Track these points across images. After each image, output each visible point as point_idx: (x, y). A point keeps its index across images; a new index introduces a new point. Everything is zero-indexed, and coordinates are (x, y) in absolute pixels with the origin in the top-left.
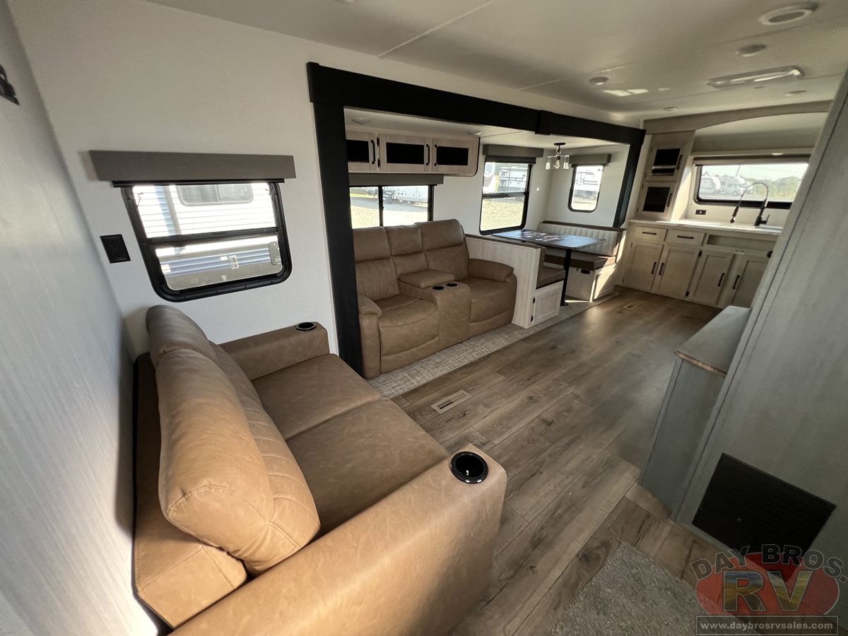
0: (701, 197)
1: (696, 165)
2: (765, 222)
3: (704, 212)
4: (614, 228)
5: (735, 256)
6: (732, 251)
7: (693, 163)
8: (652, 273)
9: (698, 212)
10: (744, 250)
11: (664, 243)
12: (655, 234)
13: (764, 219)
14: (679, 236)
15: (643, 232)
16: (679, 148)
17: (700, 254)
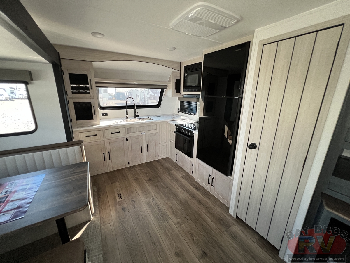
0: (102, 106)
1: (96, 87)
2: (138, 116)
3: (106, 114)
4: (70, 143)
5: (142, 136)
6: (140, 134)
8: (105, 160)
9: (103, 115)
10: (144, 132)
11: (104, 139)
12: (96, 135)
13: (137, 115)
14: (112, 133)
15: (86, 136)
16: (87, 74)
17: (127, 140)
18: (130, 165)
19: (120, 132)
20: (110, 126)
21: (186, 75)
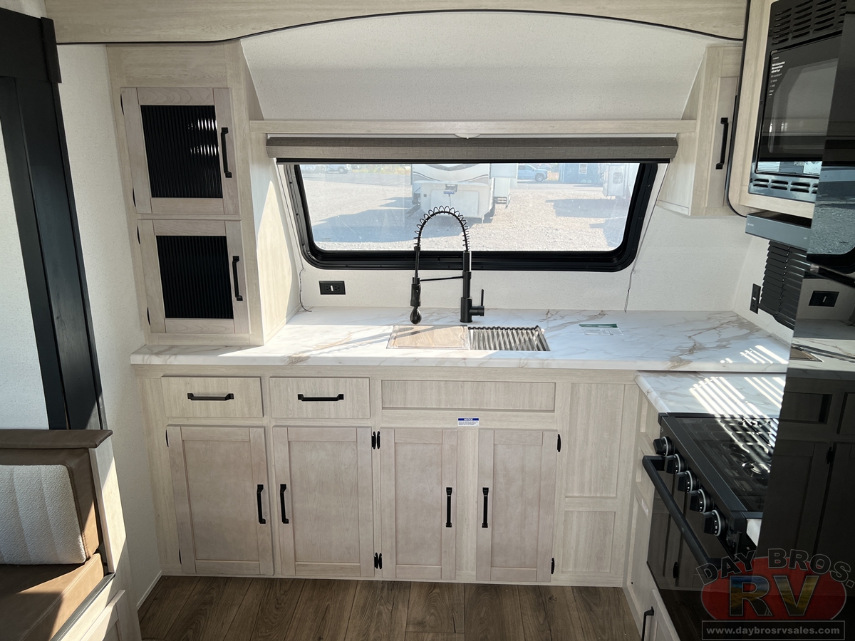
1: (280, 161)
2: (480, 311)
3: (339, 288)
5: (455, 433)
6: (447, 421)
7: (270, 155)
8: (262, 521)
9: (326, 288)
10: (476, 414)
11: (265, 421)
12: (230, 397)
13: (476, 303)
14: (300, 397)
15: (191, 396)
16: (211, 104)
17: (376, 441)
18: (384, 575)
19: (341, 397)
20: (295, 361)
21: (776, 68)
